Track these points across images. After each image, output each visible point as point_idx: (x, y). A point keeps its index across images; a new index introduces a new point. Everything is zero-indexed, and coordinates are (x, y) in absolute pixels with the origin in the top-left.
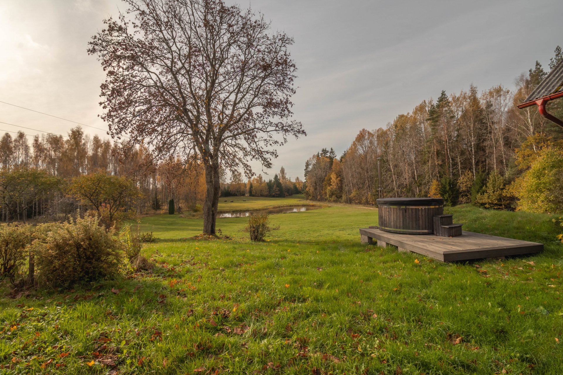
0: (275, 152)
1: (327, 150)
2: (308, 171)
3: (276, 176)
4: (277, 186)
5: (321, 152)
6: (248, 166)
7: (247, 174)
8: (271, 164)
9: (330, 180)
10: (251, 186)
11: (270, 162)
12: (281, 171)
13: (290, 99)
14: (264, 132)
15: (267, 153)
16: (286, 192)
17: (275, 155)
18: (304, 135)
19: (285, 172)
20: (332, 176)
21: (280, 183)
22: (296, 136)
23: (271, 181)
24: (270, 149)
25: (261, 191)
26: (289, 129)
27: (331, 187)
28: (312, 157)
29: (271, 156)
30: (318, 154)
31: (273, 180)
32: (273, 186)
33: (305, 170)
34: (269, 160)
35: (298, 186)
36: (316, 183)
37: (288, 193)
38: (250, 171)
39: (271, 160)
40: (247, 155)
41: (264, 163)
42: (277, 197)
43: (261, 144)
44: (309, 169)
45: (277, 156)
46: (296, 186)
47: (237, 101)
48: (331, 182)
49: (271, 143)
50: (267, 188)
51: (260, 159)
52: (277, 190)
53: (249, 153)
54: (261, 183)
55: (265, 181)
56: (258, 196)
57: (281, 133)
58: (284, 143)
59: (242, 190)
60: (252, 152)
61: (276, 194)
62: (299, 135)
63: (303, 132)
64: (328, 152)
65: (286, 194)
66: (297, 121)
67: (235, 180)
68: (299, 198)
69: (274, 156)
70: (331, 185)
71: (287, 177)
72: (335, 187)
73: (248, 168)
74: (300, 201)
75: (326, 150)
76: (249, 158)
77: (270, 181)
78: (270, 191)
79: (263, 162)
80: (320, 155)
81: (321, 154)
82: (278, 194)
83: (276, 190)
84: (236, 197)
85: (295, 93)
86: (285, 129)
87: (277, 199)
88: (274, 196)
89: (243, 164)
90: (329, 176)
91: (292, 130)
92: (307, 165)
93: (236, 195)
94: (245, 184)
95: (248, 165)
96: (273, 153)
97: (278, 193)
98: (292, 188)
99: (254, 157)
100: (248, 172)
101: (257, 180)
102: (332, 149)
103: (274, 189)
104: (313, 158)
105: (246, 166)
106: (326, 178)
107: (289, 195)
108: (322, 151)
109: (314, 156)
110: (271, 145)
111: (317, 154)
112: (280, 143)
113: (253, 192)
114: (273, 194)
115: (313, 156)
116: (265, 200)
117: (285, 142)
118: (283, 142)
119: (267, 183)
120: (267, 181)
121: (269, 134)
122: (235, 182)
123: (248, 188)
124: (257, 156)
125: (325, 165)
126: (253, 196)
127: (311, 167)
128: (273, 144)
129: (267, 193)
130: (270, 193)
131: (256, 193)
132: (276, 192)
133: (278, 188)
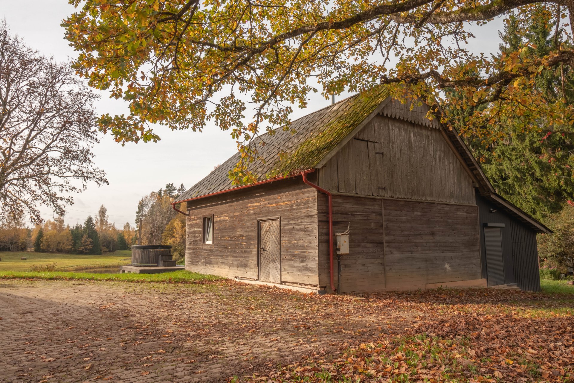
0: (70, 199)
1: (174, 186)
2: (142, 216)
3: (90, 220)
4: (89, 236)
5: (164, 189)
6: (36, 211)
7: (33, 220)
8: (64, 211)
9: (172, 230)
10: (41, 234)
11: (64, 209)
13: (92, 151)
14: (60, 177)
15: (61, 199)
16: (104, 246)
17: (71, 202)
18: (106, 184)
19: (107, 214)
20: (175, 224)
21: (95, 232)
22: (98, 183)
23: (80, 227)
24: (65, 195)
25: (59, 243)
26: (90, 175)
27: (173, 239)
28: (149, 194)
29: (65, 203)
30: (161, 191)
31: (83, 225)
32: (82, 236)
33: (137, 213)
34: (63, 207)
35: (126, 237)
36: (151, 234)
37: (108, 247)
38: (38, 217)
39: (65, 207)
40: (36, 200)
41: (56, 210)
42: (86, 254)
43: (55, 190)
44: (143, 213)
45: (72, 204)
46: (123, 236)
47: (30, 139)
48: (173, 233)
49: (68, 189)
50: (71, 238)
51: (52, 205)
52: (89, 243)
53: (39, 197)
54: (61, 229)
55: (68, 226)
56: (52, 252)
57: (81, 179)
58: (82, 191)
59: (21, 241)
60: (43, 196)
61: (86, 249)
62: (102, 183)
63: (106, 181)
64: (175, 189)
65: (105, 249)
66: (100, 169)
67: (10, 223)
68: (125, 255)
69: (69, 203)
70: (174, 237)
71: (109, 221)
72: (178, 240)
73: (36, 213)
74: (125, 260)
75: (172, 187)
76: (37, 203)
77: (78, 228)
78: (75, 244)
79: (54, 208)
80: (162, 192)
81: (165, 191)
82: (90, 249)
83: (86, 242)
84: (7, 253)
85: (99, 143)
86: (85, 176)
87: (87, 256)
88: (81, 253)
89: (29, 208)
90: (172, 224)
91: (94, 177)
92: (142, 205)
93: (9, 250)
94: (29, 231)
95: (36, 209)
96: (69, 200)
97: (91, 247)
98: (116, 240)
99: (44, 201)
100: (36, 218)
101: (53, 224)
102: (182, 185)
103: (83, 241)
104: (151, 197)
105: (33, 211)
106: (168, 226)
107: (109, 251)
108: (167, 187)
109: (153, 194)
110: (67, 191)
111: (159, 190)
112: (78, 189)
113: (44, 245)
114: (81, 249)
115: (151, 194)
116: (65, 258)
117: (84, 189)
118: (82, 188)
119: (72, 231)
120: (73, 226)
121: (65, 179)
122: (9, 226)
123: (34, 237)
124: (48, 202)
125: (168, 208)
126: (43, 251)
127: (146, 210)
128: (69, 190)
129: (70, 247)
130: (74, 247)
131: (48, 246)
132: (87, 245)
133: (90, 240)
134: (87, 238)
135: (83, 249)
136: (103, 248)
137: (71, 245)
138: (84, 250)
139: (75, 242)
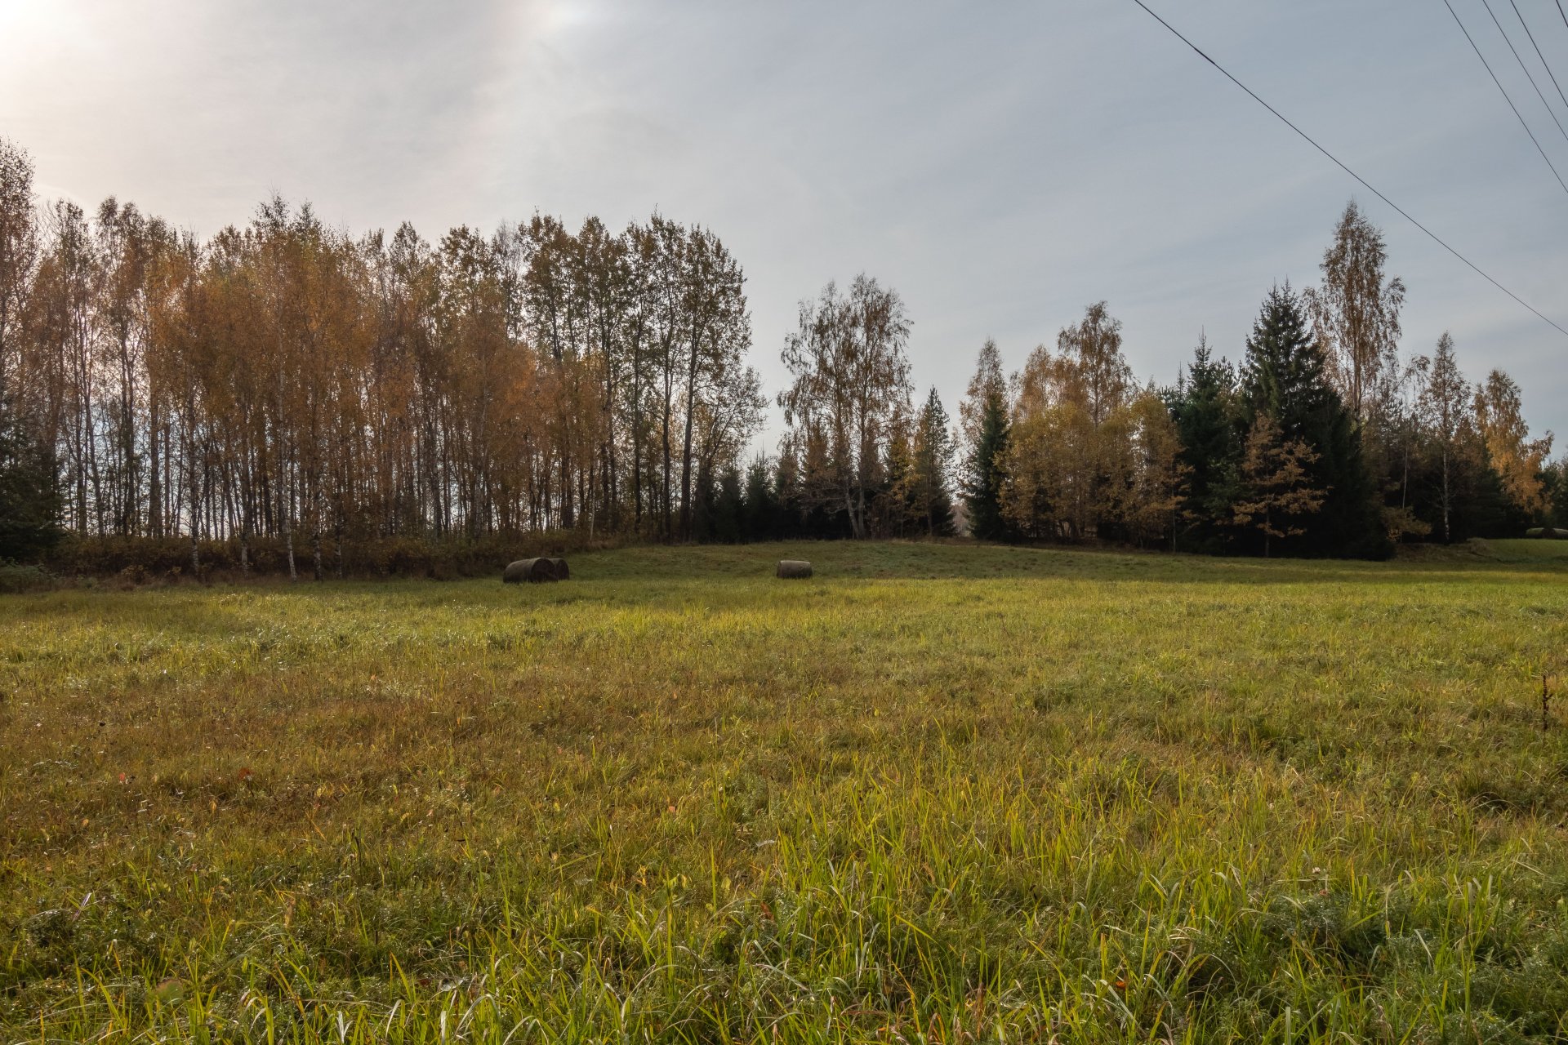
3: (1280, 319)
4: (1292, 429)
12: (1333, 262)
16: (1393, 499)
19: (1388, 272)
23: (1221, 371)
25: (1103, 478)
32: (1243, 426)
52: (1293, 469)
61: (1278, 516)
77: (1210, 380)
78: (1200, 483)
82: (1304, 518)
83: (1272, 465)
97: (1309, 500)
103: (1251, 464)
107: (1437, 537)
114: (1243, 513)
129: (1171, 504)
130: (1197, 508)
131: (1041, 503)
132: (1280, 489)
133: (1302, 450)
134: (1279, 442)
135: (1257, 517)
136: (1392, 512)
137: (1174, 490)
138: (1266, 527)
139: (1201, 467)
